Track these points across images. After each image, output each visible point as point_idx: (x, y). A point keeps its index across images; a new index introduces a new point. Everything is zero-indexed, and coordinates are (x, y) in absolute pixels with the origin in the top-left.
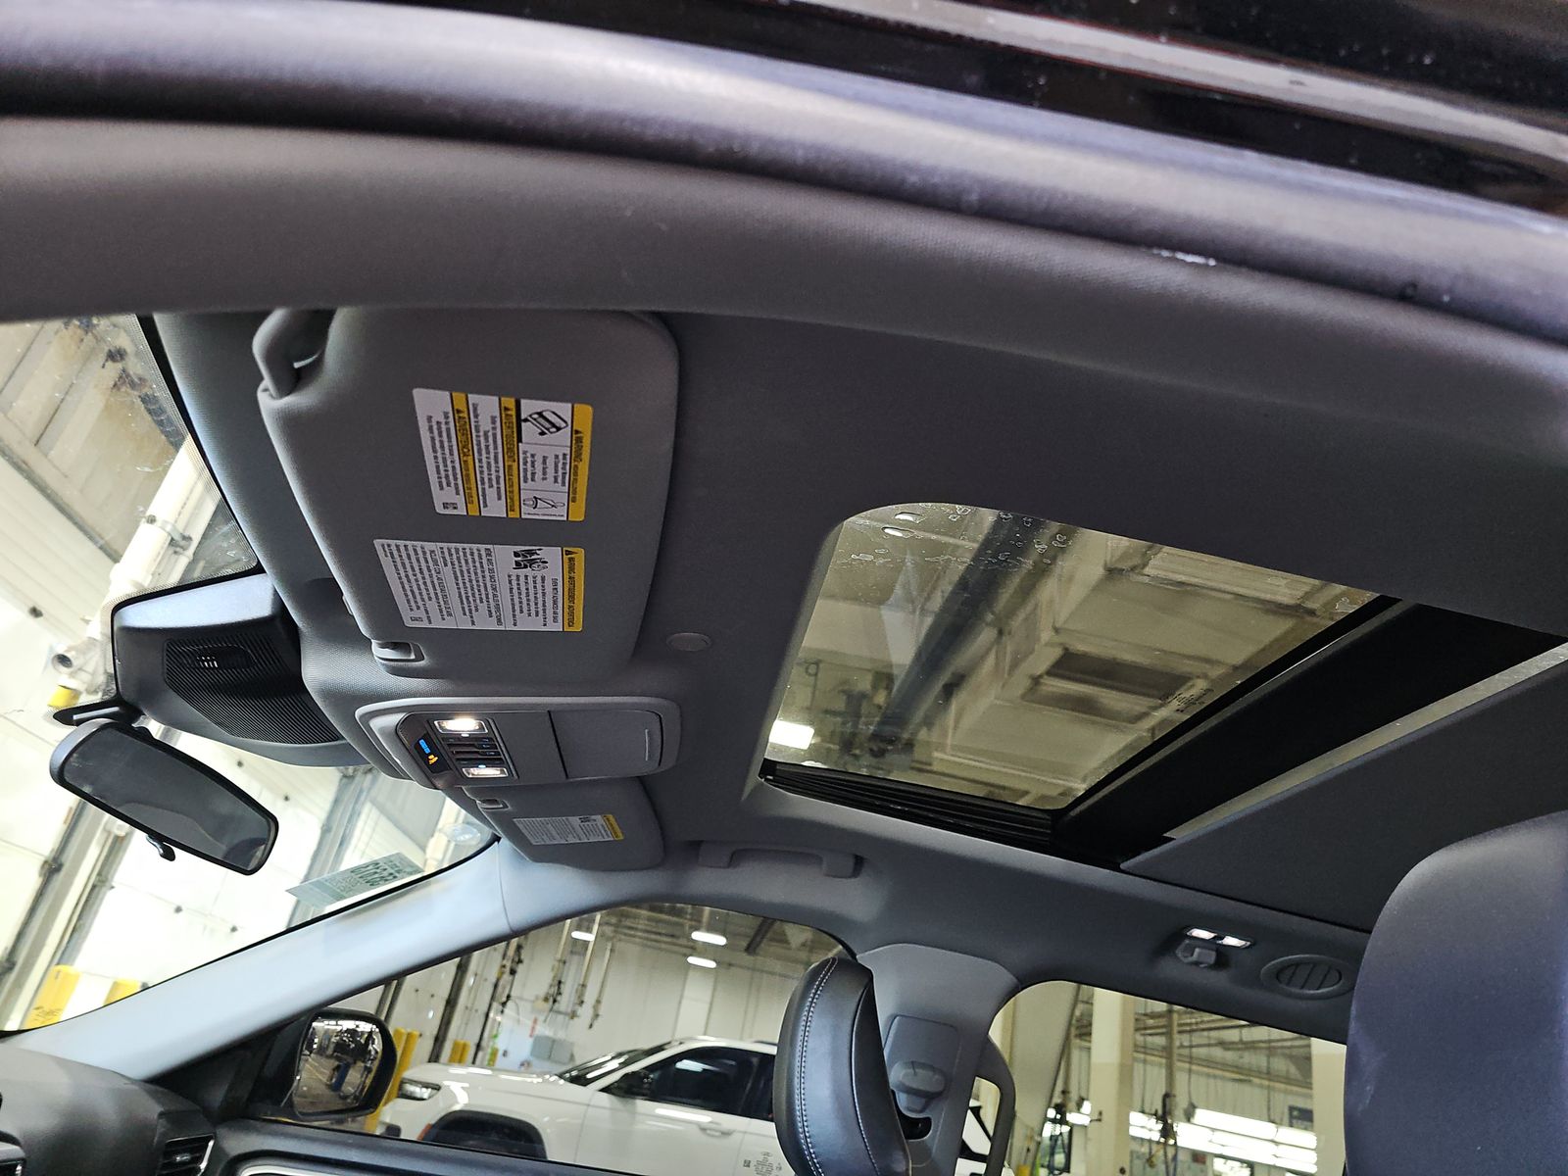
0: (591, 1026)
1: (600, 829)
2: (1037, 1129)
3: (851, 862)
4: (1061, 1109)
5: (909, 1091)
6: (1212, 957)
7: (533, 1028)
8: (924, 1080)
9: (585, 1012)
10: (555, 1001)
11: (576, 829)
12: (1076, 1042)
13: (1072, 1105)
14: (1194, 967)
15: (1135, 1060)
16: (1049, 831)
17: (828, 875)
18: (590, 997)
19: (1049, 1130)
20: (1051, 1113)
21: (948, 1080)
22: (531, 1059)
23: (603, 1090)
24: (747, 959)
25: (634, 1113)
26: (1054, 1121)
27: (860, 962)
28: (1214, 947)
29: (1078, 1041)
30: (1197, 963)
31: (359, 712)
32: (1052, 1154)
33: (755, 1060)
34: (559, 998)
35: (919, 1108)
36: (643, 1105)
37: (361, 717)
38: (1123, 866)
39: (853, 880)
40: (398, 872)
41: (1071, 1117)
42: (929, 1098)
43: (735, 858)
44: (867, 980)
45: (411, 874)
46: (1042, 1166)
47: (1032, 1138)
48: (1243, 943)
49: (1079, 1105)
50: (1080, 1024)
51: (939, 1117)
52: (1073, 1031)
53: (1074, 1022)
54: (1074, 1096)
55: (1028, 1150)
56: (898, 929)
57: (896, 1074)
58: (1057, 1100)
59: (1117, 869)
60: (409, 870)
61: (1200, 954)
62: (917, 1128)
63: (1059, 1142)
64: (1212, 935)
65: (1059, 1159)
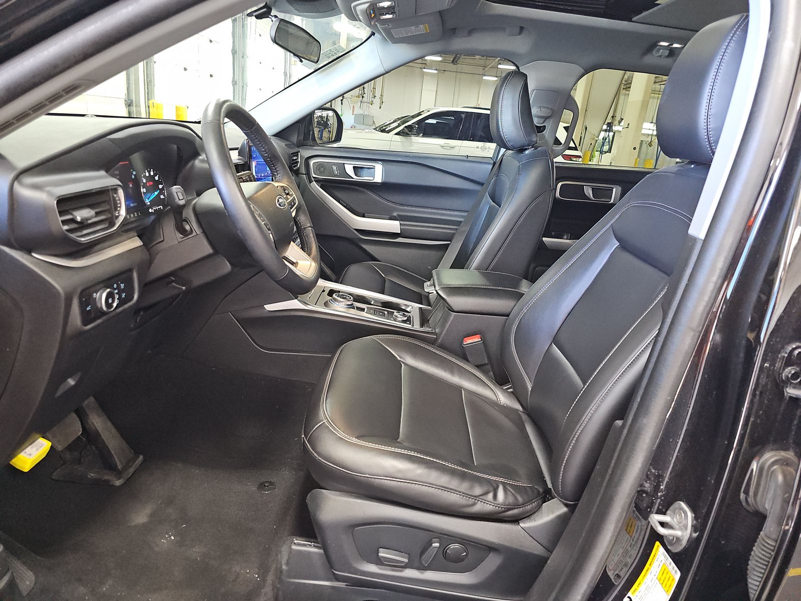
0: (380, 107)
1: (422, 29)
2: (596, 135)
3: (518, 30)
4: (610, 125)
5: (539, 117)
6: (667, 52)
7: (353, 111)
8: (545, 112)
9: (377, 101)
10: (363, 97)
11: (413, 30)
12: (623, 92)
13: (616, 122)
14: (659, 58)
15: (650, 97)
16: (604, 7)
17: (508, 36)
18: (378, 94)
19: (603, 134)
20: (605, 127)
21: (553, 111)
22: (355, 124)
23: (396, 134)
24: (452, 67)
25: (411, 142)
26: (606, 131)
27: (521, 71)
28: (669, 49)
29: (624, 91)
30: (660, 56)
31: (353, 5)
32: (603, 145)
33: (463, 116)
34: (364, 95)
35: (542, 122)
36: (414, 139)
37: (353, 7)
38: (634, 19)
39: (519, 36)
40: (338, 52)
41: (615, 128)
42: (546, 118)
43: (471, 32)
44: (525, 78)
45: (342, 52)
46: (597, 151)
47: (593, 139)
48: (681, 46)
49: (620, 122)
50: (626, 83)
51: (549, 125)
52: (622, 86)
53: (623, 82)
54: (618, 118)
55: (591, 144)
56: (536, 56)
57: (534, 111)
58: (609, 120)
59: (630, 20)
60: (341, 51)
61: (662, 52)
62: (540, 129)
63: (607, 140)
64: (668, 44)
65: (606, 148)
